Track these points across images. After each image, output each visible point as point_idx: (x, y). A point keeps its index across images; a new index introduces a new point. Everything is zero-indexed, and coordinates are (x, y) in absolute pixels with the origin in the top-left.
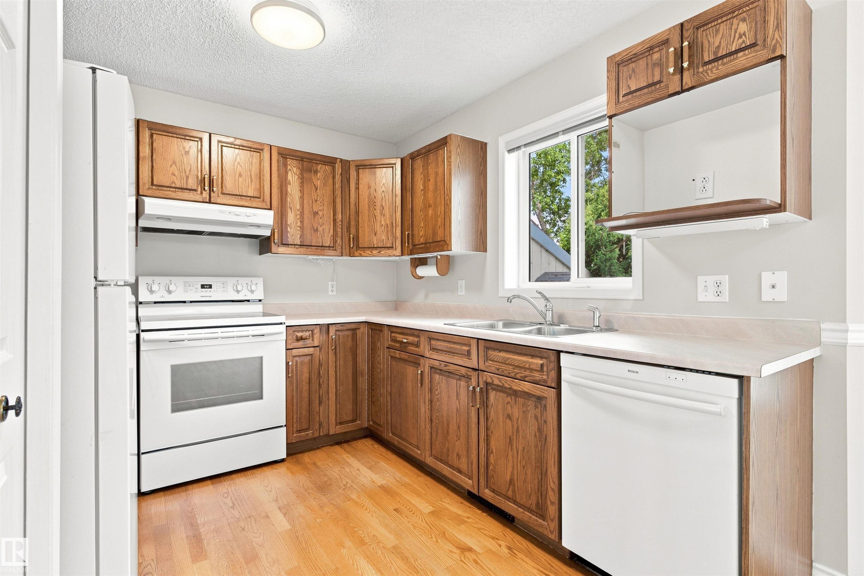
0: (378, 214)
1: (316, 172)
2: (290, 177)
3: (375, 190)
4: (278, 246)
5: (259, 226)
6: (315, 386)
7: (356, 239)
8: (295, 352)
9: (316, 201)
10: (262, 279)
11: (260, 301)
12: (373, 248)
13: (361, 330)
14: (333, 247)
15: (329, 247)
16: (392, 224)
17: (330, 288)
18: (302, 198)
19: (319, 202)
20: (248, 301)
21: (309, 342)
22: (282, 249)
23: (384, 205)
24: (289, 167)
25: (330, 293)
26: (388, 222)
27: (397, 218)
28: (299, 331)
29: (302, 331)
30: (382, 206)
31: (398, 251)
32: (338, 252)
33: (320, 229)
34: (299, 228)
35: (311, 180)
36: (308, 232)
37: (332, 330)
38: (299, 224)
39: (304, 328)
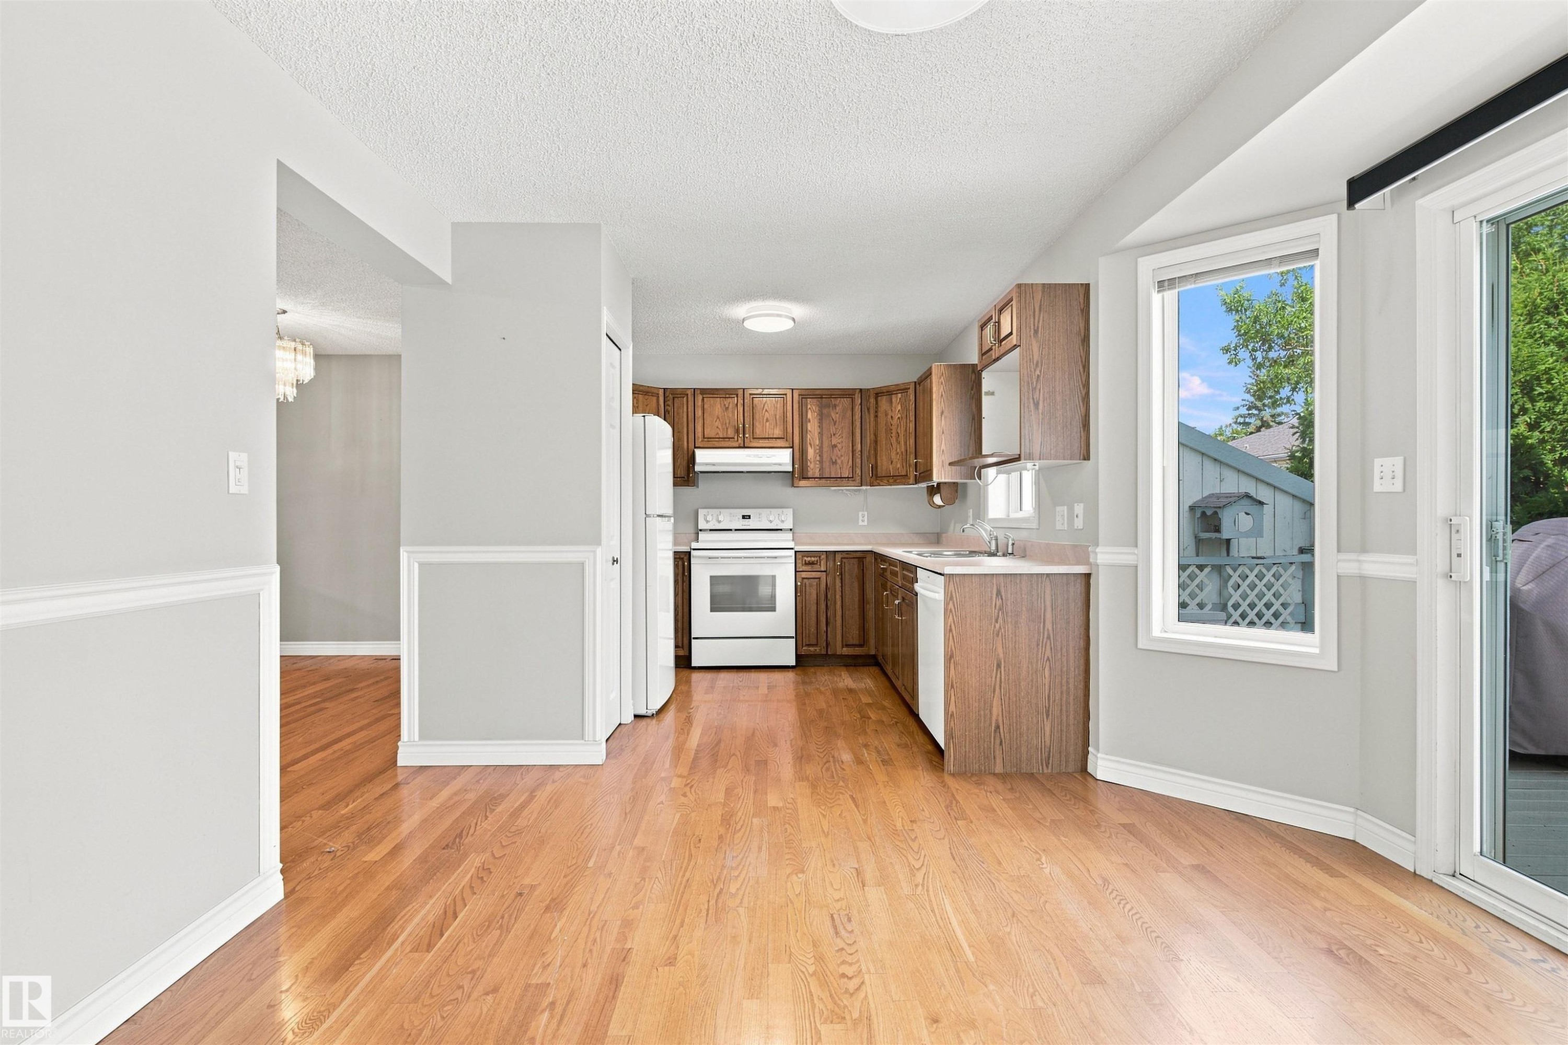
0: (893, 440)
1: (835, 406)
2: (809, 416)
3: (892, 417)
4: (800, 480)
5: (780, 465)
6: (823, 606)
7: (875, 468)
8: (804, 575)
9: (834, 435)
10: (792, 510)
11: (791, 530)
12: (890, 476)
13: (868, 559)
14: (853, 477)
15: (848, 478)
16: (907, 451)
17: (861, 518)
18: (821, 434)
19: (837, 436)
20: (781, 530)
21: (816, 567)
22: (803, 483)
23: (899, 432)
24: (809, 406)
25: (861, 523)
26: (903, 450)
27: (911, 444)
28: (807, 557)
29: (811, 557)
30: (898, 433)
31: (912, 480)
32: (857, 482)
33: (839, 461)
34: (818, 462)
35: (829, 415)
36: (826, 465)
37: (838, 557)
38: (818, 458)
39: (814, 554)
